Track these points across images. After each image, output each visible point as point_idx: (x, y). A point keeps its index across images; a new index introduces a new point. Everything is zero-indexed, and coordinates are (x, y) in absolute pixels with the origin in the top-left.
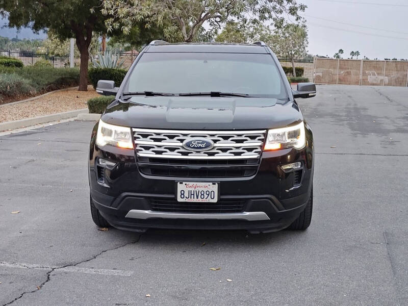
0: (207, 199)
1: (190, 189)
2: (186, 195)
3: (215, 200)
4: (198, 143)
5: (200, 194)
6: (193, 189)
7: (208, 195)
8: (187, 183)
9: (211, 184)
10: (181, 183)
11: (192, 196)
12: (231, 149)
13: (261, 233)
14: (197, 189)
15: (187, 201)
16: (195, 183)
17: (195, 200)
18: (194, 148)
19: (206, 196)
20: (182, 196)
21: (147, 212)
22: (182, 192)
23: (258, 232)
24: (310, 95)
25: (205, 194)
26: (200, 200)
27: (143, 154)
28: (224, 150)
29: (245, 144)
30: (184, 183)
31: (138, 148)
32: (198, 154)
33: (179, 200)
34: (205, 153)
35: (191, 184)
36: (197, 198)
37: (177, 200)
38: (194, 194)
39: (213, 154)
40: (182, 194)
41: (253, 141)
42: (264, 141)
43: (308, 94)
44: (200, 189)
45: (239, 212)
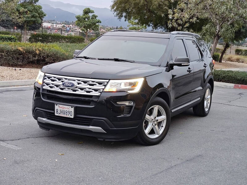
0: (69, 116)
1: (61, 109)
2: (59, 112)
3: (72, 117)
4: (68, 84)
5: (65, 113)
6: (62, 109)
7: (69, 113)
8: (59, 105)
9: (70, 107)
10: (57, 105)
12: (85, 89)
13: (104, 140)
14: (64, 109)
15: (59, 115)
16: (63, 106)
17: (63, 115)
18: (66, 86)
19: (68, 114)
20: (57, 113)
21: (44, 119)
22: (57, 110)
23: (103, 140)
24: (182, 64)
25: (68, 113)
26: (65, 116)
28: (82, 89)
29: (94, 87)
30: (58, 105)
31: (44, 84)
32: (68, 90)
34: (71, 90)
35: (61, 106)
37: (54, 114)
38: (62, 112)
39: (75, 91)
40: (57, 111)
41: (100, 85)
42: (105, 86)
43: (181, 64)
44: (66, 110)
45: (89, 125)
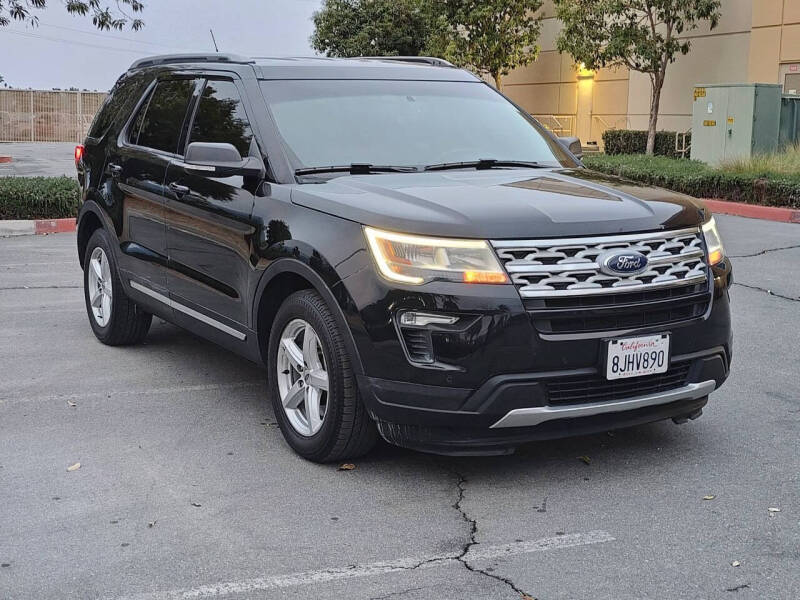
0: (653, 368)
1: (627, 352)
2: (621, 364)
5: (642, 360)
6: (631, 352)
7: (655, 359)
8: (624, 341)
9: (660, 336)
10: (614, 343)
11: (631, 365)
14: (639, 351)
15: (623, 376)
16: (635, 339)
17: (634, 373)
18: (622, 270)
19: (651, 362)
20: (615, 369)
22: (616, 361)
25: (650, 360)
26: (642, 372)
27: (530, 291)
28: (662, 270)
30: (619, 341)
31: (516, 281)
32: (626, 282)
33: (611, 376)
34: (637, 279)
35: (628, 341)
36: (638, 368)
37: (606, 377)
38: (633, 362)
39: (648, 279)
40: (614, 364)
44: (642, 350)
45: (682, 385)
